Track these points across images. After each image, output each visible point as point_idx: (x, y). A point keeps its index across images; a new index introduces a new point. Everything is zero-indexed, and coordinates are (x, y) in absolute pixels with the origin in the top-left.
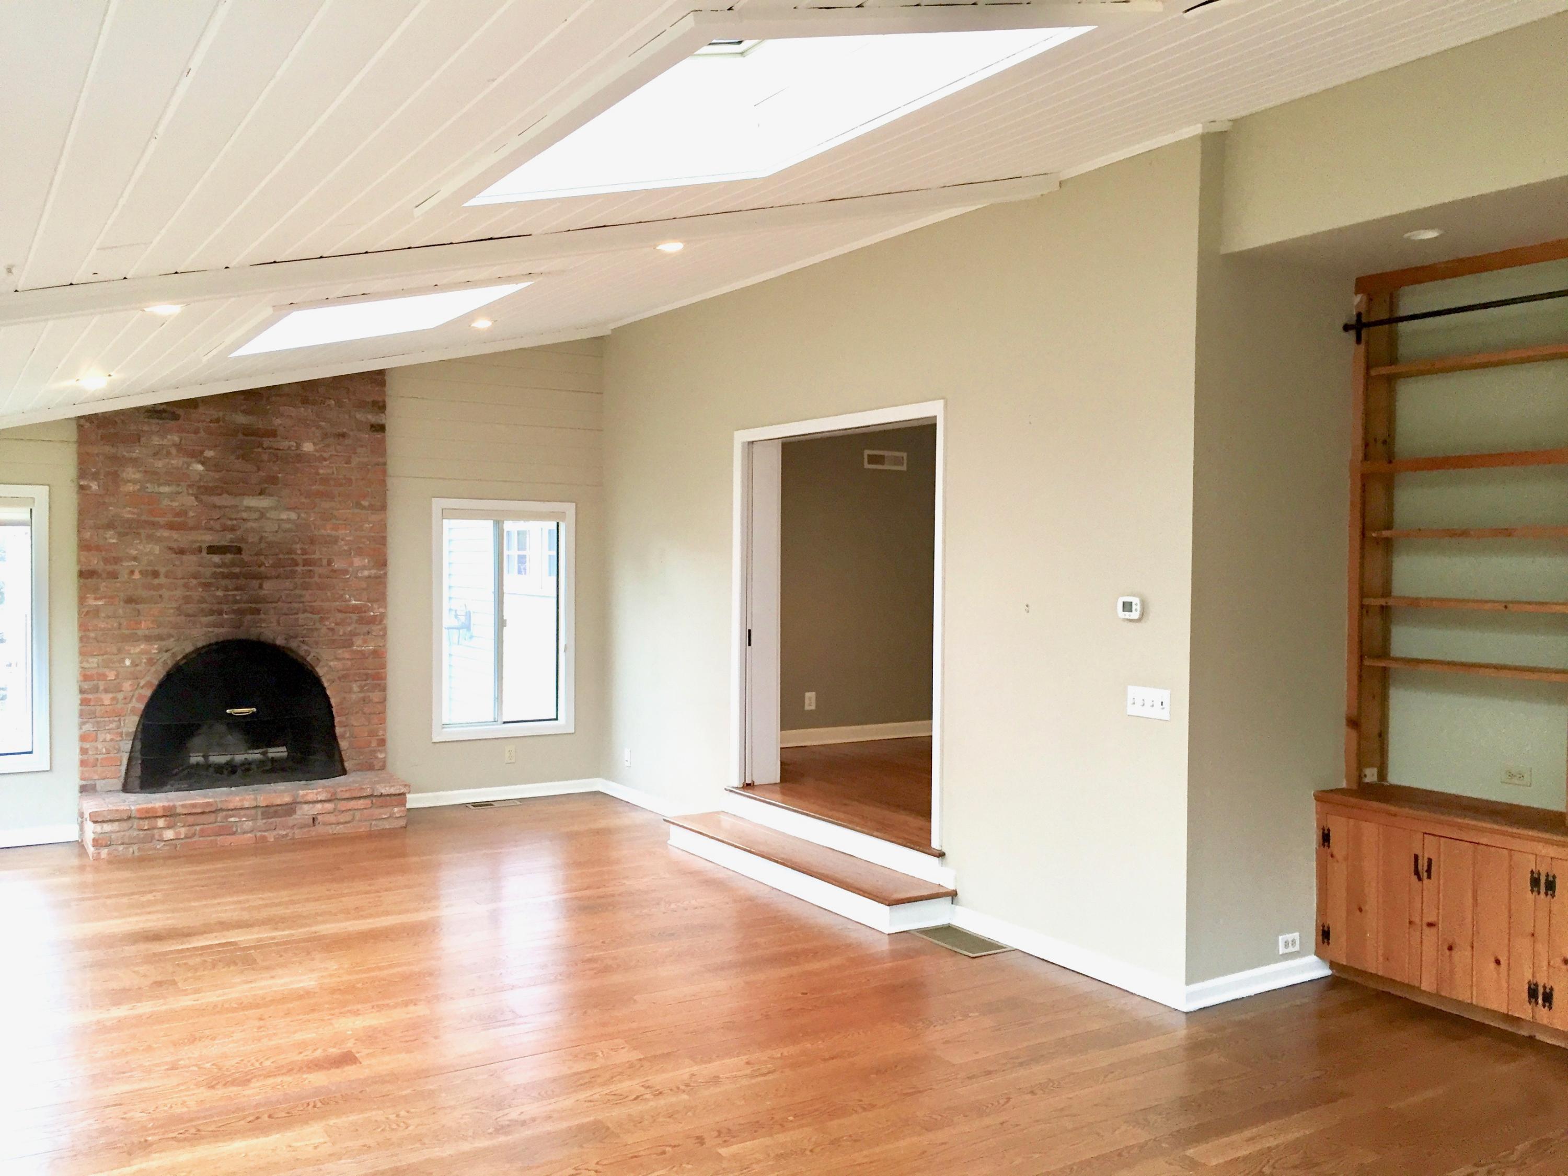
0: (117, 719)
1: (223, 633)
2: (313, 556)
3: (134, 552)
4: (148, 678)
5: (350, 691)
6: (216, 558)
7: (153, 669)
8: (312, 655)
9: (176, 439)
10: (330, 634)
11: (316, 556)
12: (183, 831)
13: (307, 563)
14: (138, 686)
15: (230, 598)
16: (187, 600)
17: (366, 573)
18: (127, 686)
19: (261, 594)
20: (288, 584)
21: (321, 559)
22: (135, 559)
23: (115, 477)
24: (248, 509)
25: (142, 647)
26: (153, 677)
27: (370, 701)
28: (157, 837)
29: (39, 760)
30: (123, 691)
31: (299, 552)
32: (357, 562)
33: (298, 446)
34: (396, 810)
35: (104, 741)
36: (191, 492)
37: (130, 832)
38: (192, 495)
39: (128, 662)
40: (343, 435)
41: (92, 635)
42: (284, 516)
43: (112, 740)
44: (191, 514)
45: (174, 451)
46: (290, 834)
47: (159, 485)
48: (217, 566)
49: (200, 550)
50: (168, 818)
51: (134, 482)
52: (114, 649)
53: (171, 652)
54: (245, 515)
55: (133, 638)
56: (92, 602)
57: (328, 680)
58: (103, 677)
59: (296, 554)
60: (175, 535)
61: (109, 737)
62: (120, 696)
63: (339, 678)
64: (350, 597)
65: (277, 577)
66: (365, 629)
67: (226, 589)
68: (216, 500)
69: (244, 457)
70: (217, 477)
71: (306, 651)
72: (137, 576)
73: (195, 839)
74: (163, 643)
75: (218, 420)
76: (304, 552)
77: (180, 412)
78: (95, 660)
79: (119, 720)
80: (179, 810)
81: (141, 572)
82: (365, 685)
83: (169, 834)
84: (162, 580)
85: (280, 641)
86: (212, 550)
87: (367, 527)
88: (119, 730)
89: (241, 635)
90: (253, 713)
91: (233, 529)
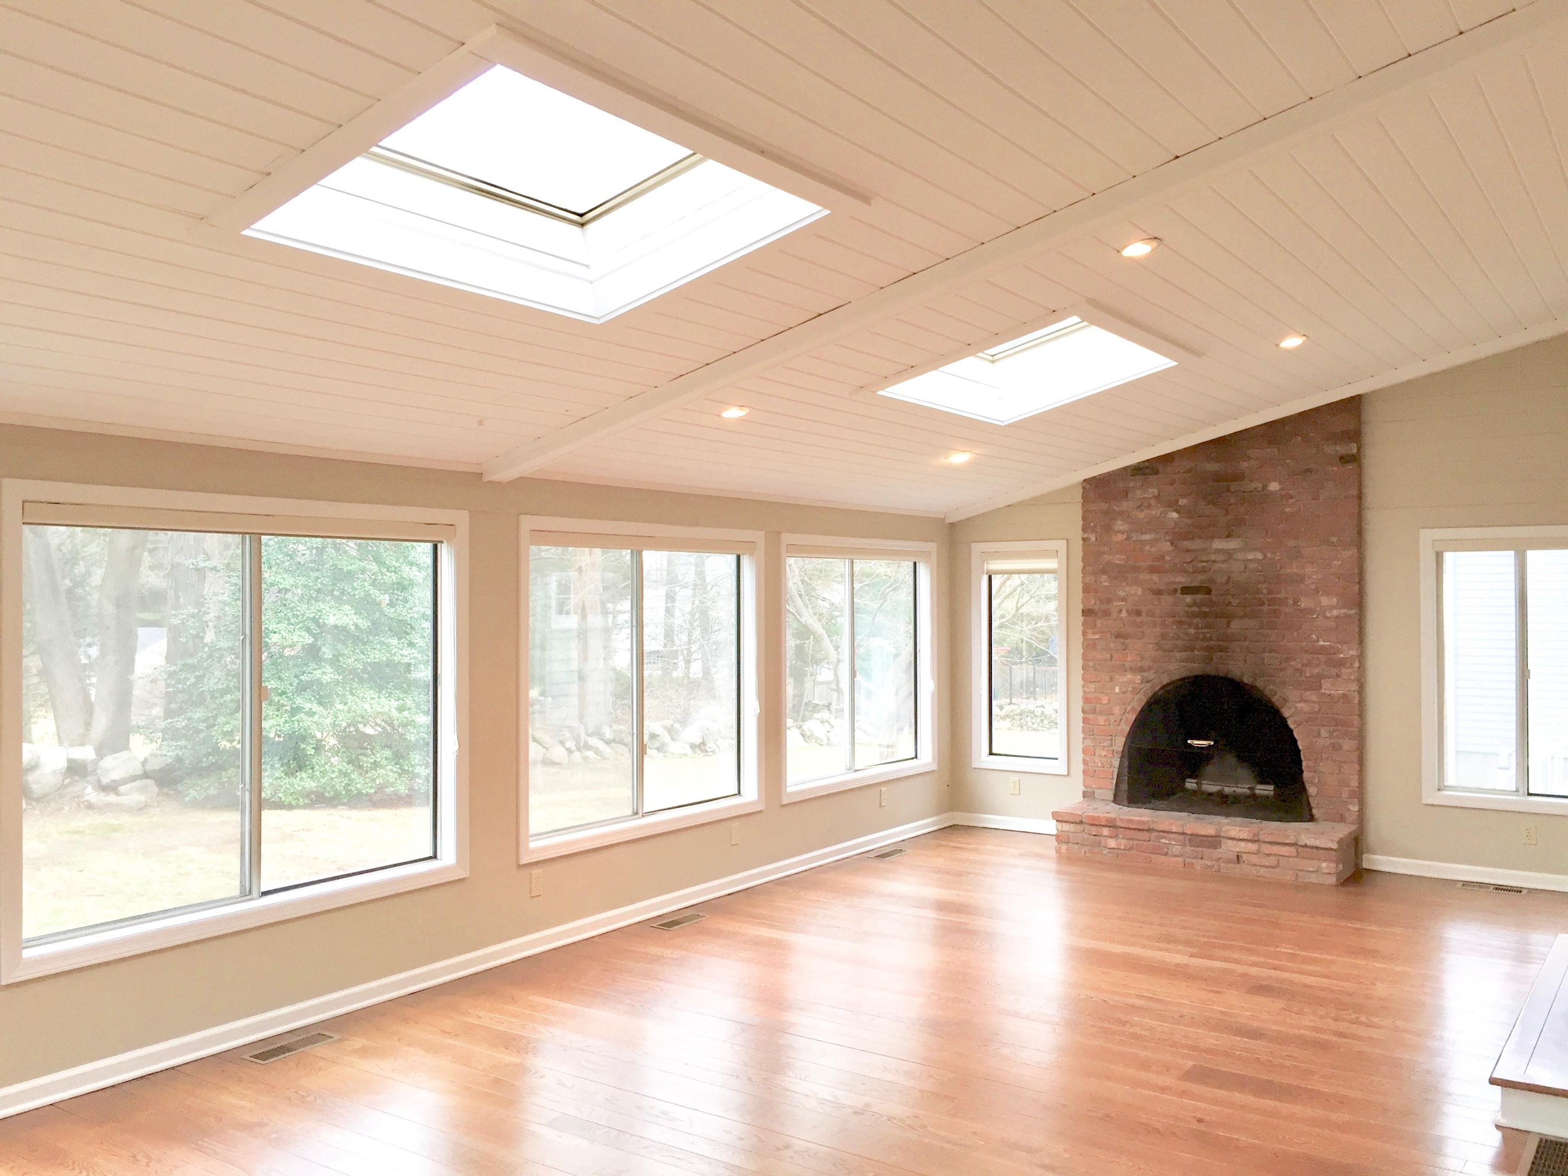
0: (1110, 738)
1: (1197, 668)
2: (1279, 596)
3: (1122, 594)
4: (1133, 704)
5: (1319, 735)
6: (1188, 599)
7: (1137, 697)
8: (1278, 695)
9: (1155, 491)
10: (1298, 675)
11: (1281, 596)
12: (1123, 843)
13: (1272, 602)
14: (1125, 710)
15: (1201, 636)
16: (1164, 636)
17: (1335, 613)
18: (1117, 710)
19: (1229, 632)
20: (1252, 623)
21: (1286, 597)
22: (1123, 599)
23: (1108, 529)
24: (1218, 551)
25: (1129, 676)
26: (1137, 703)
27: (1340, 748)
28: (1103, 844)
29: (1060, 767)
30: (1113, 714)
31: (1265, 592)
32: (1325, 601)
33: (1265, 487)
34: (1324, 865)
35: (1100, 756)
36: (1167, 538)
37: (1083, 834)
38: (1169, 541)
39: (1117, 690)
40: (1309, 471)
41: (1091, 664)
42: (1250, 556)
43: (1105, 756)
44: (1168, 558)
45: (1153, 502)
46: (1215, 867)
47: (1141, 534)
48: (1189, 606)
49: (1175, 591)
50: (1111, 829)
51: (1122, 532)
52: (1108, 678)
53: (1152, 682)
54: (1213, 557)
55: (1123, 669)
56: (1090, 636)
57: (1295, 722)
58: (1098, 700)
59: (1262, 593)
60: (1155, 578)
61: (1104, 753)
62: (1112, 718)
63: (1307, 721)
64: (1318, 638)
65: (1245, 616)
66: (1334, 671)
67: (1197, 627)
68: (1187, 544)
69: (1213, 502)
70: (1190, 523)
71: (1272, 690)
72: (1124, 614)
73: (1134, 852)
74: (1145, 674)
75: (1190, 471)
76: (1270, 592)
77: (1160, 467)
78: (1093, 685)
79: (1111, 740)
80: (1118, 824)
81: (1127, 611)
82: (1334, 731)
83: (1112, 843)
84: (1144, 618)
85: (1246, 680)
86: (1186, 590)
87: (1335, 565)
88: (1112, 748)
89: (1210, 670)
90: (1210, 746)
91: (1203, 571)
